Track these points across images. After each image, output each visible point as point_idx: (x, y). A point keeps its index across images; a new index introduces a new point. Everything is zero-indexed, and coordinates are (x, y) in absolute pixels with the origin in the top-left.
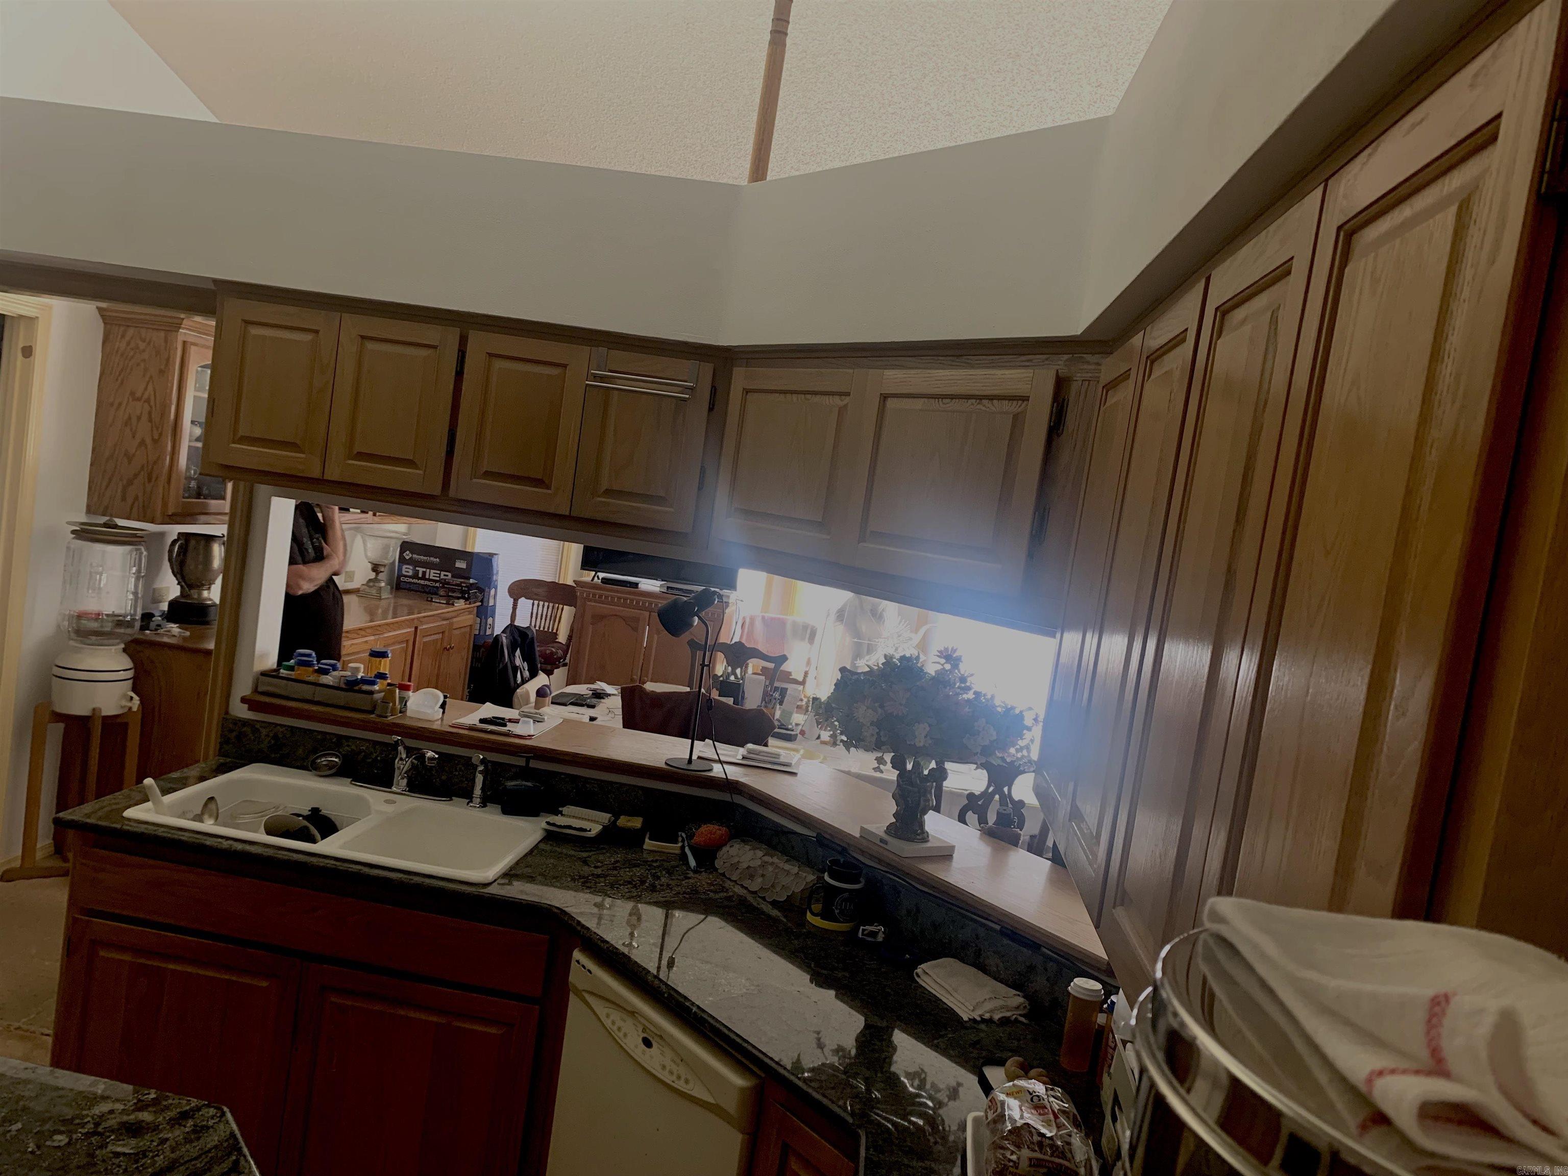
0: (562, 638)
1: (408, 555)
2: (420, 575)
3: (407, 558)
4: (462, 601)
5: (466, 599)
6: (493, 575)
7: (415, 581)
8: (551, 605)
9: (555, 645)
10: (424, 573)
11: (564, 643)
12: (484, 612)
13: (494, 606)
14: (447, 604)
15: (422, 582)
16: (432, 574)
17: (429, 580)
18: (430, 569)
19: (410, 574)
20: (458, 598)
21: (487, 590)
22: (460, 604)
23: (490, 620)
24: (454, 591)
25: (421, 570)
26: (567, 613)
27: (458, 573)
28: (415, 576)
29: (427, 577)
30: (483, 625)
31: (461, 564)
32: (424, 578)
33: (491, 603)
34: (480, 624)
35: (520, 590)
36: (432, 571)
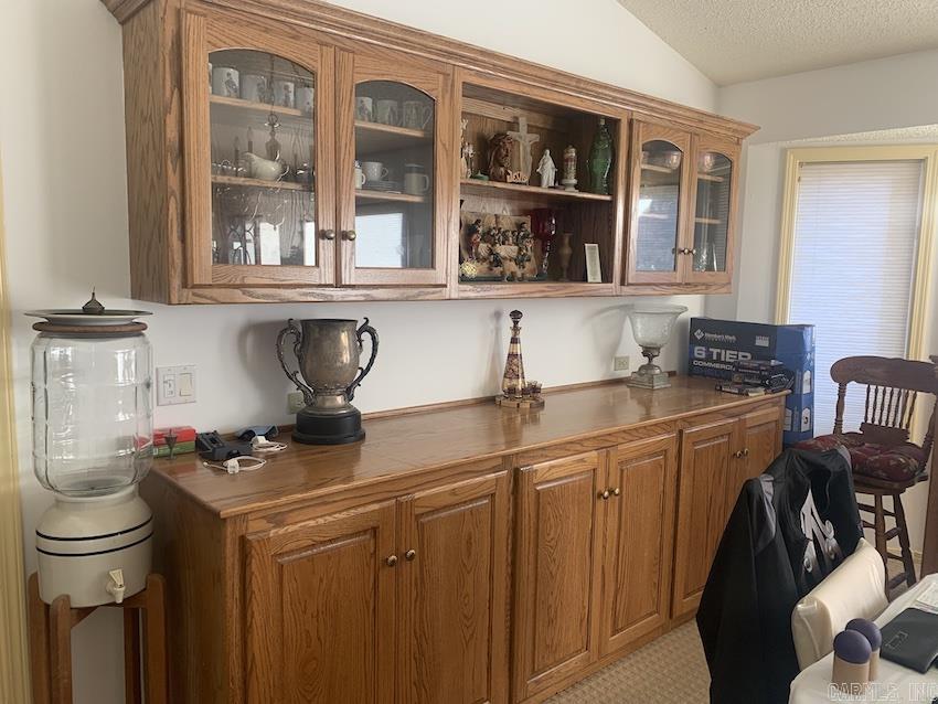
0: (917, 437)
1: (699, 335)
2: (715, 358)
3: (699, 337)
4: (761, 390)
5: (767, 387)
6: (805, 353)
7: (710, 364)
8: (896, 391)
9: (905, 449)
10: (719, 355)
11: (920, 445)
12: (797, 402)
13: (811, 393)
14: (740, 393)
15: (717, 366)
16: (728, 355)
17: (725, 363)
18: (726, 349)
19: (703, 356)
20: (757, 386)
21: (798, 372)
22: (757, 395)
23: (806, 413)
24: (750, 376)
25: (715, 351)
26: (923, 401)
27: (759, 353)
28: (709, 358)
29: (723, 359)
30: (796, 419)
31: (762, 342)
32: (719, 361)
33: (806, 389)
34: (792, 417)
35: (846, 371)
36: (728, 352)
